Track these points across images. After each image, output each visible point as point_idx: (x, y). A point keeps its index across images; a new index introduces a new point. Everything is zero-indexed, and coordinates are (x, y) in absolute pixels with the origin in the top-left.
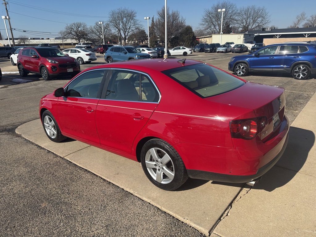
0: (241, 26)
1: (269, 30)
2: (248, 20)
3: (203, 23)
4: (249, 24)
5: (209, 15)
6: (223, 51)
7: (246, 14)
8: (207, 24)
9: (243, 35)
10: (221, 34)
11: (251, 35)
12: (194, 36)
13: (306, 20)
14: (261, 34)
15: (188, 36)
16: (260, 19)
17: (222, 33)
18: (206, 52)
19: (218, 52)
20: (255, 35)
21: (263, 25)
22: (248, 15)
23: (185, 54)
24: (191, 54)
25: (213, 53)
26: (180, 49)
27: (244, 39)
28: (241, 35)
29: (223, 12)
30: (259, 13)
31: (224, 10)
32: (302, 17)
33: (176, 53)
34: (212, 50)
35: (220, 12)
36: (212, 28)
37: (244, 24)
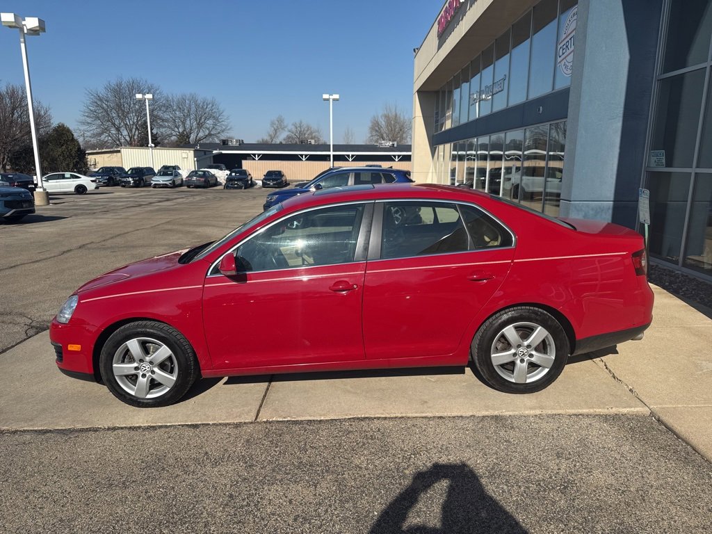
0: (174, 133)
1: (234, 143)
2: (188, 122)
3: (89, 120)
4: (191, 130)
5: (99, 103)
6: (166, 184)
7: (180, 108)
8: (98, 122)
9: (192, 152)
10: (151, 147)
11: (207, 153)
12: (79, 148)
13: (286, 129)
14: (224, 152)
15: (64, 147)
16: (210, 122)
17: (153, 145)
18: (124, 186)
19: (155, 186)
20: (215, 152)
21: (219, 133)
22: (186, 111)
23: (81, 190)
24: (97, 191)
25: (142, 187)
26: (63, 177)
27: (195, 159)
28: (187, 151)
29: (147, 101)
30: (207, 110)
31: (149, 96)
32: (281, 125)
33: (56, 187)
34: (140, 182)
35: (140, 101)
36: (114, 132)
37: (181, 130)
